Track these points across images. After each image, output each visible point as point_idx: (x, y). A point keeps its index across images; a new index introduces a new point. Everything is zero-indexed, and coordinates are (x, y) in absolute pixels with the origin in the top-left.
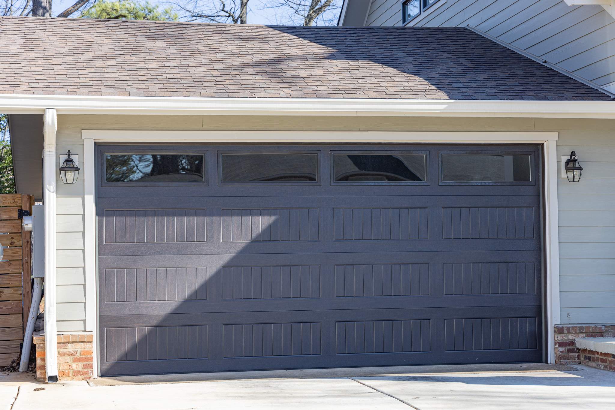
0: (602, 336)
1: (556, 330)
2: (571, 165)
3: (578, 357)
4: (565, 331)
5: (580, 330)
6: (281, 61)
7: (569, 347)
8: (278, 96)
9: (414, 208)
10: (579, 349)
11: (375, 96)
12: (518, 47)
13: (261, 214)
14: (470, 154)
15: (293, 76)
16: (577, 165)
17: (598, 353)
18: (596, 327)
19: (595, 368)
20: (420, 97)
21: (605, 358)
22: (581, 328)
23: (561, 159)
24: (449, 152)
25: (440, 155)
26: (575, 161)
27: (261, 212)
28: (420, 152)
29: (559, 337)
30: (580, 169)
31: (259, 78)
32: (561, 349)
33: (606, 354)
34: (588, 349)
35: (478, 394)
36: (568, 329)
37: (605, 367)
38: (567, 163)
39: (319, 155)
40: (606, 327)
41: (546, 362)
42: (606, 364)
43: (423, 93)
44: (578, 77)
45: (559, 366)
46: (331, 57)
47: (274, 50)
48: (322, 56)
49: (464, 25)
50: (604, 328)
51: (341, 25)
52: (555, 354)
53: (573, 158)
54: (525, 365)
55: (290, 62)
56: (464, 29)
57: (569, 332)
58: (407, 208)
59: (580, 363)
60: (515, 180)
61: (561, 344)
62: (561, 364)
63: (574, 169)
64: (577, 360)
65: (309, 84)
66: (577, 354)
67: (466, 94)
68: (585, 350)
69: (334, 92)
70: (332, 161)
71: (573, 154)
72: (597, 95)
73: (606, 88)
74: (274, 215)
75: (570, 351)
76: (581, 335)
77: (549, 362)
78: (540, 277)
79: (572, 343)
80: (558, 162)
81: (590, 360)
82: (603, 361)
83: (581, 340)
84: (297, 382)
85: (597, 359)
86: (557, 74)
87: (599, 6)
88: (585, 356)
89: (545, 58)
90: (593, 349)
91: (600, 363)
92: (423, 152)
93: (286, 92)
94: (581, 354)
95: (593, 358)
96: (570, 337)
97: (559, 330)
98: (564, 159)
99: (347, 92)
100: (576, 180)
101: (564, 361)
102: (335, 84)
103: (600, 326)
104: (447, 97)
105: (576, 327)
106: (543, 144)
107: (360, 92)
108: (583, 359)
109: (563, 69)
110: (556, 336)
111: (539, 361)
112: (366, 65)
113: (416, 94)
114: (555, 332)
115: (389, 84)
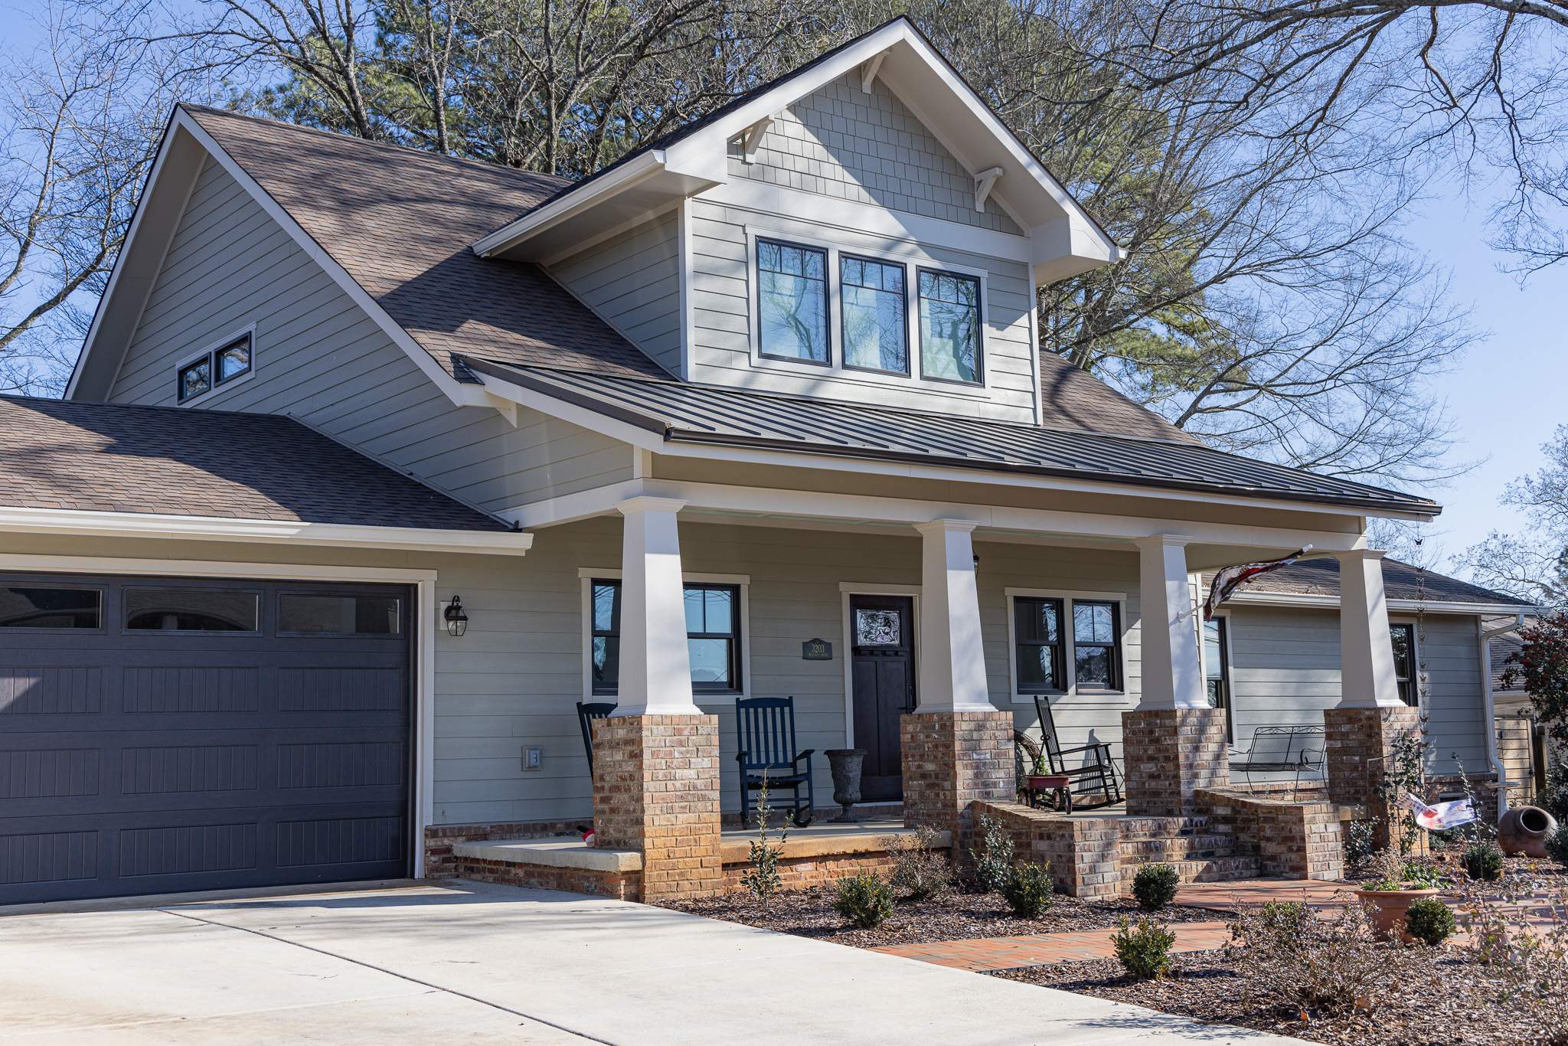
0: (486, 839)
1: (429, 833)
2: (453, 613)
3: (456, 868)
4: (440, 834)
5: (459, 831)
6: (39, 452)
7: (444, 856)
8: (56, 505)
9: (240, 668)
10: (457, 858)
11: (195, 512)
12: (371, 451)
13: (14, 676)
14: (318, 596)
15: (68, 477)
16: (461, 614)
17: (484, 861)
18: (479, 828)
19: (481, 881)
20: (261, 516)
21: (495, 867)
22: (460, 829)
23: (439, 605)
24: (292, 592)
25: (278, 596)
26: (458, 608)
27: (14, 672)
28: (252, 591)
29: (432, 843)
30: (465, 618)
31: (18, 478)
32: (433, 858)
33: (497, 863)
34: (472, 857)
35: (354, 919)
36: (444, 830)
37: (495, 879)
38: (448, 610)
39: (106, 591)
40: (491, 827)
41: (412, 876)
42: (497, 875)
43: (263, 511)
44: (458, 497)
45: (429, 880)
46: (110, 450)
47: (20, 434)
48: (97, 448)
49: (283, 413)
50: (489, 829)
51: (69, 397)
52: (426, 864)
53: (455, 604)
54: (385, 882)
55: (53, 455)
56: (284, 418)
57: (445, 836)
58: (230, 668)
59: (458, 877)
60: (358, 630)
61: (434, 852)
62: (434, 879)
63: (457, 618)
64: (453, 872)
65: (97, 490)
66: (454, 865)
67: (322, 515)
68: (466, 859)
69: (139, 504)
70: (124, 601)
71: (456, 599)
72: (491, 524)
73: (500, 514)
74: (34, 676)
75: (445, 860)
76: (460, 839)
77: (416, 877)
78: (407, 763)
79: (449, 850)
80: (437, 610)
81: (473, 871)
82: (491, 871)
83: (461, 846)
84: (72, 917)
85: (484, 870)
86: (432, 492)
87: (494, 408)
88: (466, 867)
89: (410, 469)
90: (478, 856)
91: (487, 874)
92: (257, 592)
93: (68, 500)
94: (460, 864)
95: (478, 868)
96: (446, 842)
97: (431, 833)
98: (444, 606)
99: (157, 504)
100: (460, 633)
101: (436, 875)
102: (135, 493)
103: (484, 826)
104: (297, 518)
105: (454, 828)
106: (417, 585)
107: (175, 506)
108: (462, 870)
109: (437, 484)
110: (427, 841)
111: (404, 876)
112: (168, 466)
113: (256, 513)
114: (426, 835)
115: (210, 496)
